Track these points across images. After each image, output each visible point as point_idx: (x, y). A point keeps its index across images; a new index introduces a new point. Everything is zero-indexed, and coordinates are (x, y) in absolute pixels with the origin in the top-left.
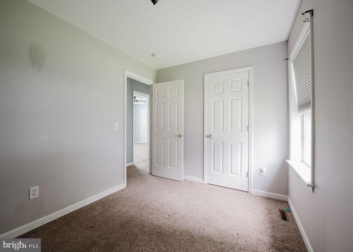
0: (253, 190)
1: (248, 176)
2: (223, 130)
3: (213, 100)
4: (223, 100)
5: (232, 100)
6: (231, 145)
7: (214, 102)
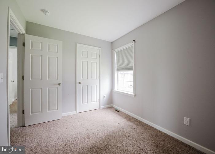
0: (101, 107)
1: (99, 101)
2: (87, 79)
3: (82, 61)
4: (88, 62)
5: (92, 63)
6: (92, 87)
7: (83, 62)
